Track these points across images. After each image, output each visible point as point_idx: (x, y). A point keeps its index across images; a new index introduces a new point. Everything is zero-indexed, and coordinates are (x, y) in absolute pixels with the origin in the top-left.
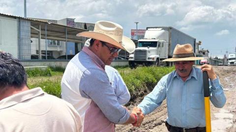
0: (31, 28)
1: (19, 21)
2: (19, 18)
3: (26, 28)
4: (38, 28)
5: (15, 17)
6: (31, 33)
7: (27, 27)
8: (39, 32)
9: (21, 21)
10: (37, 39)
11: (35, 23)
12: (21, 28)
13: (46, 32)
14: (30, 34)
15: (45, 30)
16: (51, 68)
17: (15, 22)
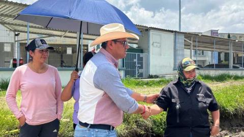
0: (185, 40)
1: (175, 35)
2: (175, 32)
3: (180, 41)
4: (190, 40)
5: (172, 31)
6: (185, 45)
7: (181, 39)
8: (191, 44)
9: (177, 34)
10: (189, 50)
11: (188, 35)
12: (177, 41)
13: (197, 44)
14: (183, 45)
15: (196, 42)
16: (201, 76)
17: (172, 36)
